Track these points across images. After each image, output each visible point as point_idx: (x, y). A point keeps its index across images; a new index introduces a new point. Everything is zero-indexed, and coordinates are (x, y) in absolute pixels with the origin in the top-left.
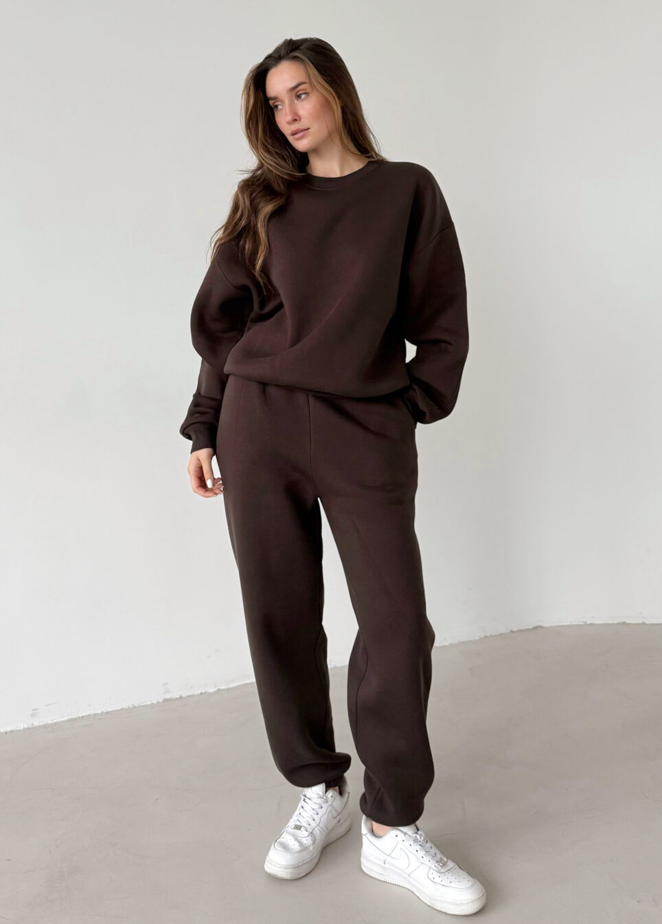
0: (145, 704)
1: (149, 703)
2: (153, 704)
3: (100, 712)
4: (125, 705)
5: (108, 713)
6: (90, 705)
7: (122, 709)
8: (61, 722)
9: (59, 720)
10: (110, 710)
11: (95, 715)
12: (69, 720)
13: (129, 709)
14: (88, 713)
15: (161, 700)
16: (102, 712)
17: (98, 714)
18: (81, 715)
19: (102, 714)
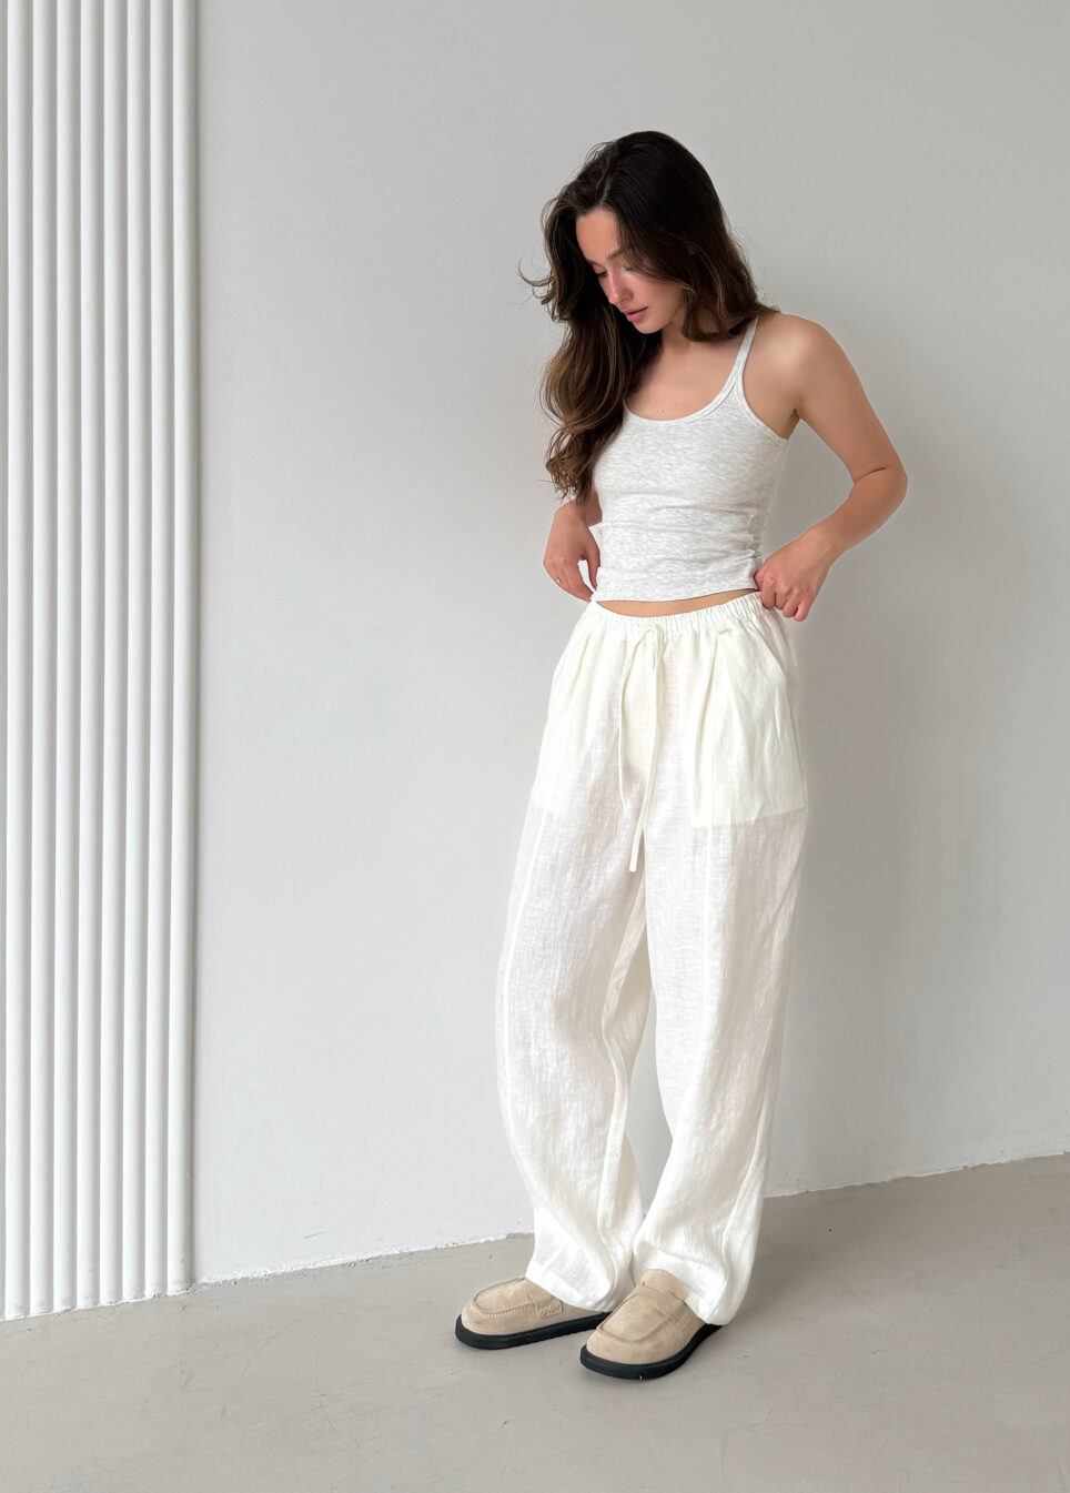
0: (475, 1242)
1: (482, 1241)
2: (489, 1241)
3: (397, 1252)
4: (440, 1241)
5: (411, 1254)
6: (379, 1241)
7: (436, 1249)
8: (332, 1267)
9: (326, 1263)
10: (412, 1250)
11: (388, 1257)
12: (343, 1265)
13: (448, 1248)
14: (375, 1256)
15: (504, 1237)
16: (402, 1253)
17: (394, 1256)
18: (365, 1257)
19: (401, 1256)
